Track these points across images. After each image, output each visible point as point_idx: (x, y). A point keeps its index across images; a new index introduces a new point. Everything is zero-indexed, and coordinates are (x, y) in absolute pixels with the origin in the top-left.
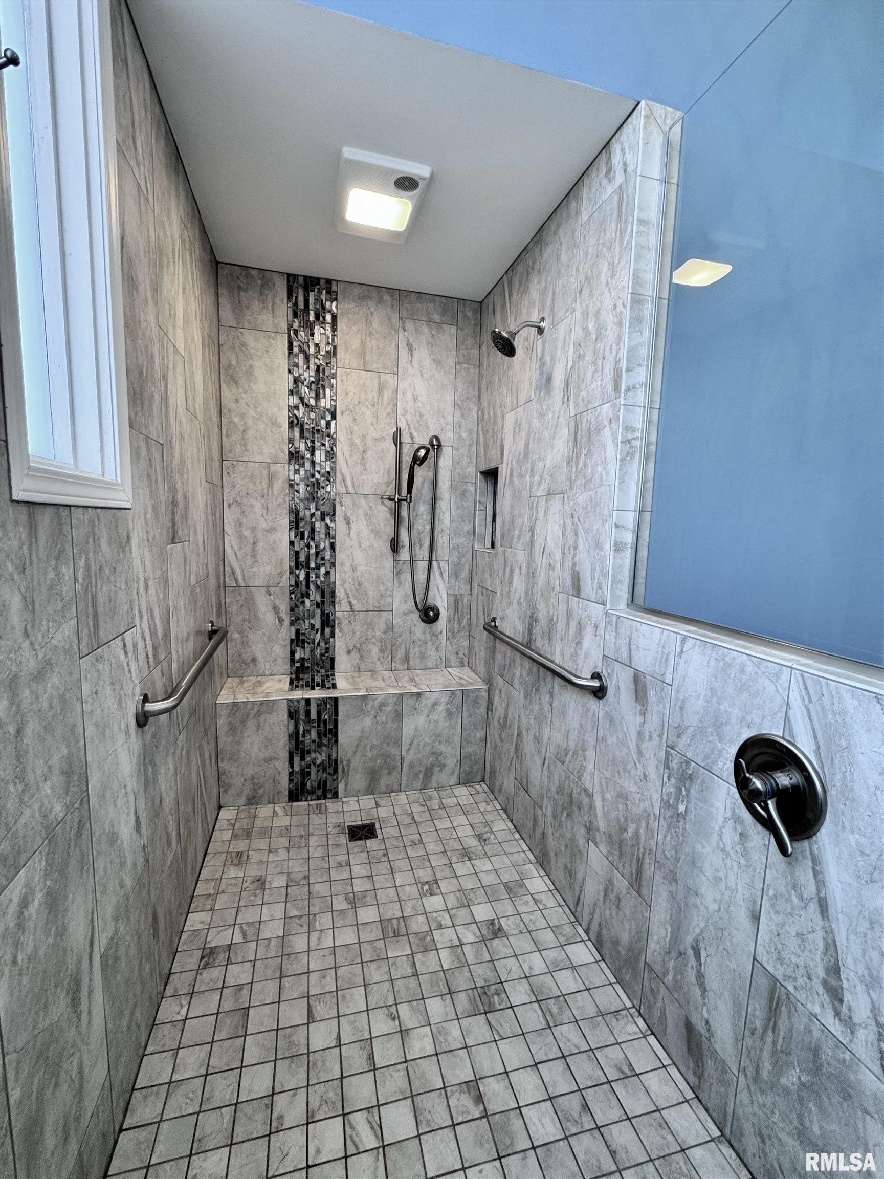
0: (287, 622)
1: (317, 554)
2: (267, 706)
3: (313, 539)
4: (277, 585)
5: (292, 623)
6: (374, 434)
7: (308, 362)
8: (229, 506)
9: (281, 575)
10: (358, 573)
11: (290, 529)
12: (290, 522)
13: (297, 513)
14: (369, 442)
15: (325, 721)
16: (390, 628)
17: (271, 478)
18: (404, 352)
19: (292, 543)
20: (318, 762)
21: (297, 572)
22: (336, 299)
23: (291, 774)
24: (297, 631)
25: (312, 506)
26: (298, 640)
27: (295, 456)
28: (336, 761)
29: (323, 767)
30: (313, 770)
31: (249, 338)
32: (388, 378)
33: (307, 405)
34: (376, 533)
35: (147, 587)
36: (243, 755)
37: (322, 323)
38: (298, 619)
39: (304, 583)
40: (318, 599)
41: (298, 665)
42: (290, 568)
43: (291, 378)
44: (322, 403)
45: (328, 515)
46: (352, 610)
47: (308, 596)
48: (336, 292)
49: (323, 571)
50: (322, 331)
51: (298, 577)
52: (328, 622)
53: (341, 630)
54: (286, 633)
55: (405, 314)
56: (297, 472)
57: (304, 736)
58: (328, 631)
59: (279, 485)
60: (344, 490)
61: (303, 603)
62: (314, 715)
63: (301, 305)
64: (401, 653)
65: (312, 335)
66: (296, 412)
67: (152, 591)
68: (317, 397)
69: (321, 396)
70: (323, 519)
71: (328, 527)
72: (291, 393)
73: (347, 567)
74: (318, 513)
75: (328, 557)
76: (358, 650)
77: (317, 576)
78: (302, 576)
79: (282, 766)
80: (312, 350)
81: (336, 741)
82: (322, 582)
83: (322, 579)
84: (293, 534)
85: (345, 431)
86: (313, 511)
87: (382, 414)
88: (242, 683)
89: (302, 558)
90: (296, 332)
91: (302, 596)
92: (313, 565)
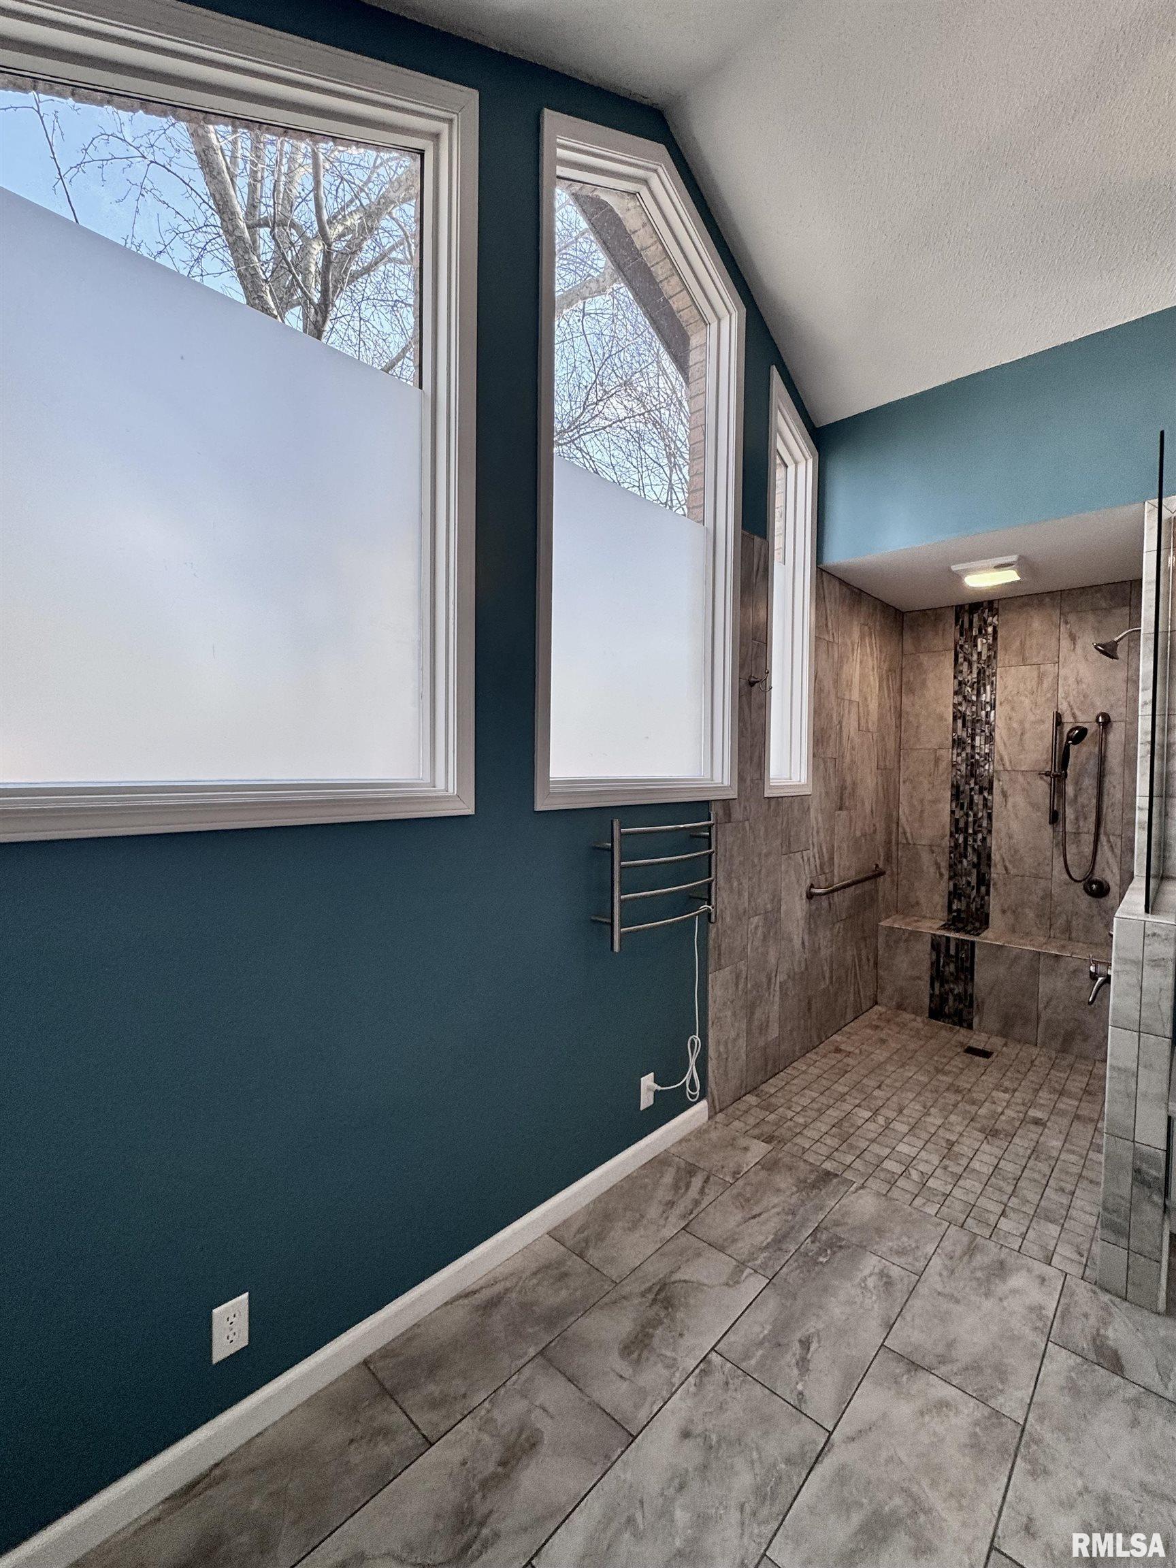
0: (946, 877)
1: (975, 822)
2: (916, 935)
3: (971, 809)
4: (939, 846)
5: (950, 878)
6: (1031, 718)
7: (971, 668)
8: (904, 782)
9: (943, 837)
10: (1015, 841)
11: (952, 801)
12: (952, 795)
13: (958, 787)
14: (1027, 726)
15: (962, 958)
16: (1048, 895)
17: (937, 761)
18: (1066, 643)
19: (953, 812)
20: (956, 992)
21: (957, 836)
22: (997, 614)
23: (932, 996)
24: (955, 885)
25: (972, 782)
26: (954, 894)
27: (958, 743)
28: (971, 995)
29: (958, 998)
30: (951, 998)
31: (924, 659)
32: (1050, 668)
33: (969, 701)
34: (1035, 806)
35: (818, 832)
36: (894, 968)
37: (984, 635)
38: (955, 875)
39: (962, 846)
40: (975, 860)
41: (955, 914)
42: (951, 833)
43: (956, 682)
44: (983, 698)
45: (986, 789)
46: (1007, 872)
47: (966, 857)
48: (997, 609)
49: (980, 836)
50: (984, 641)
51: (957, 840)
52: (983, 881)
53: (996, 889)
54: (945, 886)
55: (1066, 609)
56: (958, 755)
57: (944, 966)
58: (983, 889)
59: (944, 765)
60: (1001, 768)
61: (961, 862)
62: (952, 952)
63: (966, 625)
64: (1061, 921)
65: (976, 646)
66: (960, 708)
67: (822, 834)
68: (978, 695)
69: (982, 691)
70: (981, 792)
71: (985, 799)
72: (956, 693)
73: (1003, 834)
74: (977, 787)
75: (985, 824)
76: (1013, 911)
77: (975, 841)
78: (961, 840)
79: (924, 985)
80: (975, 657)
81: (972, 979)
82: (978, 846)
83: (979, 843)
84: (954, 805)
85: (1003, 718)
86: (972, 785)
87: (1041, 700)
88: (904, 918)
89: (962, 824)
90: (961, 647)
91: (961, 856)
92: (970, 831)
